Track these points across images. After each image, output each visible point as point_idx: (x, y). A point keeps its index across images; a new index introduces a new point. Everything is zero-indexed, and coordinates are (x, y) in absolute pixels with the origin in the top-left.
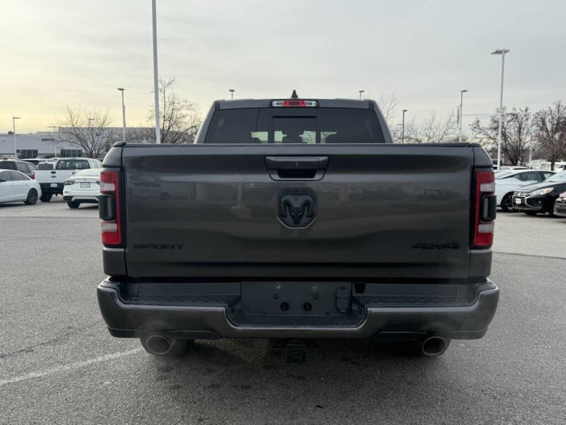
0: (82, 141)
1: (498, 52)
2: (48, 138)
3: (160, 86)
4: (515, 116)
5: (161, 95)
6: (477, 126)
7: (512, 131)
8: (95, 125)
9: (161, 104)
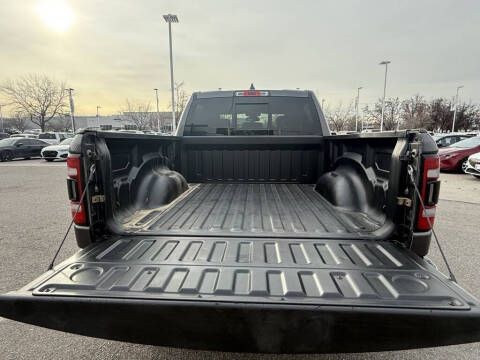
0: (136, 120)
1: (384, 63)
2: (117, 119)
3: (175, 86)
4: (390, 103)
5: (175, 92)
6: (366, 109)
7: (388, 112)
8: (142, 111)
9: (175, 97)
